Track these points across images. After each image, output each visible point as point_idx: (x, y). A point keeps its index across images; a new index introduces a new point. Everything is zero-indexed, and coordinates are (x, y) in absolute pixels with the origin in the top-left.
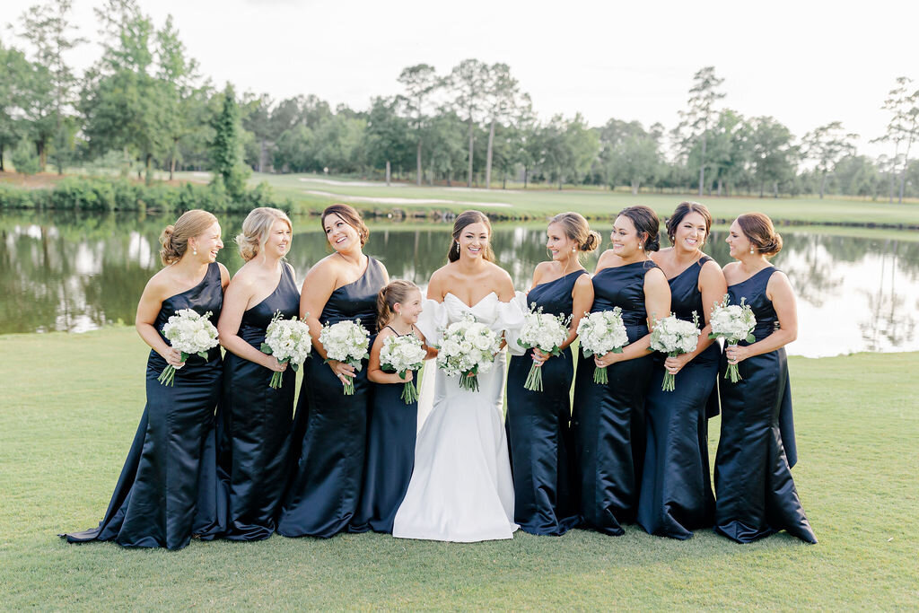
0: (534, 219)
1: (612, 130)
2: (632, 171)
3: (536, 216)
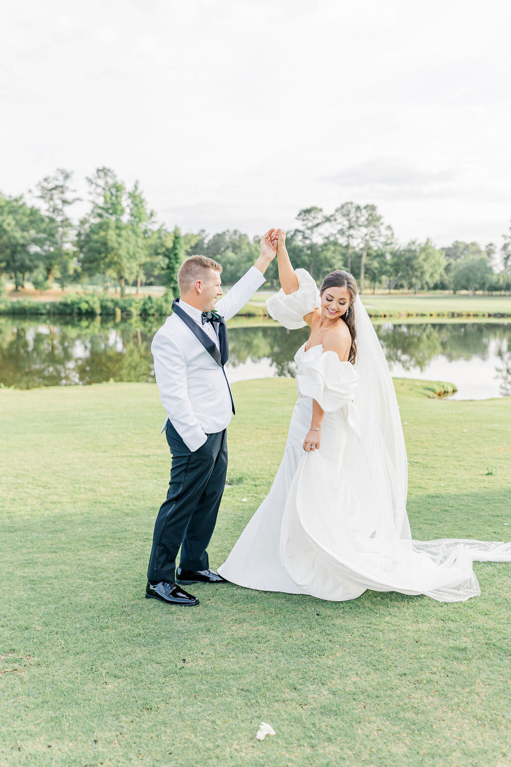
0: (391, 316)
1: (451, 252)
2: (468, 280)
3: (392, 314)
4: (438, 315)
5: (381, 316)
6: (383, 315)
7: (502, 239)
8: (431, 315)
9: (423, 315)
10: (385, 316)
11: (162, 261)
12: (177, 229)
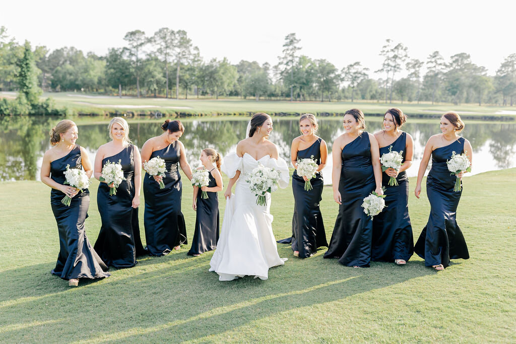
0: (206, 115)
1: (242, 67)
2: (255, 89)
3: (206, 113)
4: (240, 114)
5: (198, 115)
6: (200, 114)
7: (278, 59)
8: (235, 114)
9: (229, 114)
10: (201, 115)
11: (16, 70)
12: (27, 43)
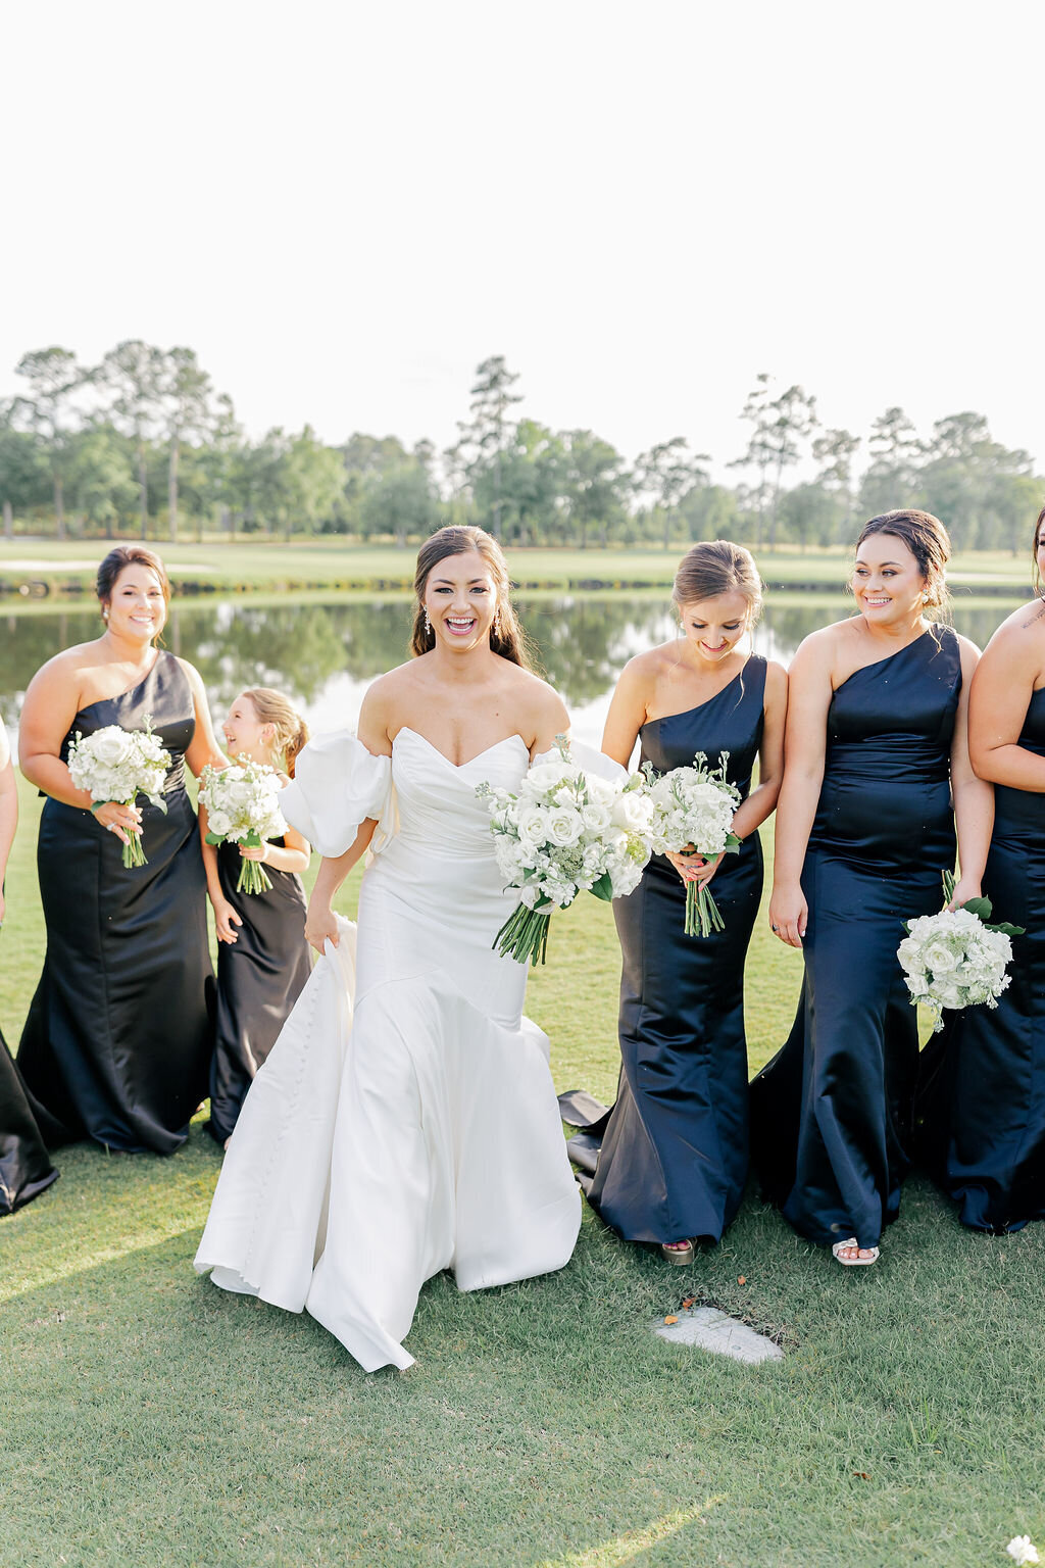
0: (255, 588)
1: (357, 450)
2: (394, 513)
4: (353, 586)
5: (235, 589)
7: (457, 430)
8: (338, 586)
9: (321, 586)
10: (244, 589)
